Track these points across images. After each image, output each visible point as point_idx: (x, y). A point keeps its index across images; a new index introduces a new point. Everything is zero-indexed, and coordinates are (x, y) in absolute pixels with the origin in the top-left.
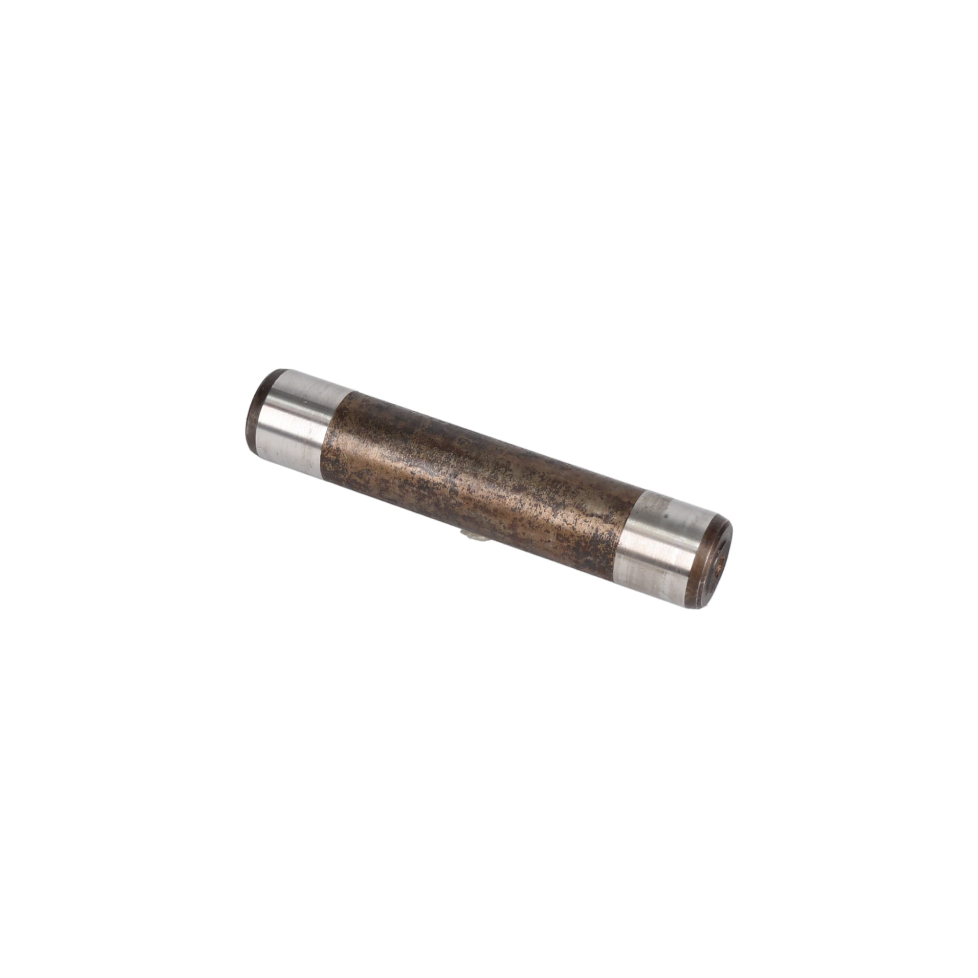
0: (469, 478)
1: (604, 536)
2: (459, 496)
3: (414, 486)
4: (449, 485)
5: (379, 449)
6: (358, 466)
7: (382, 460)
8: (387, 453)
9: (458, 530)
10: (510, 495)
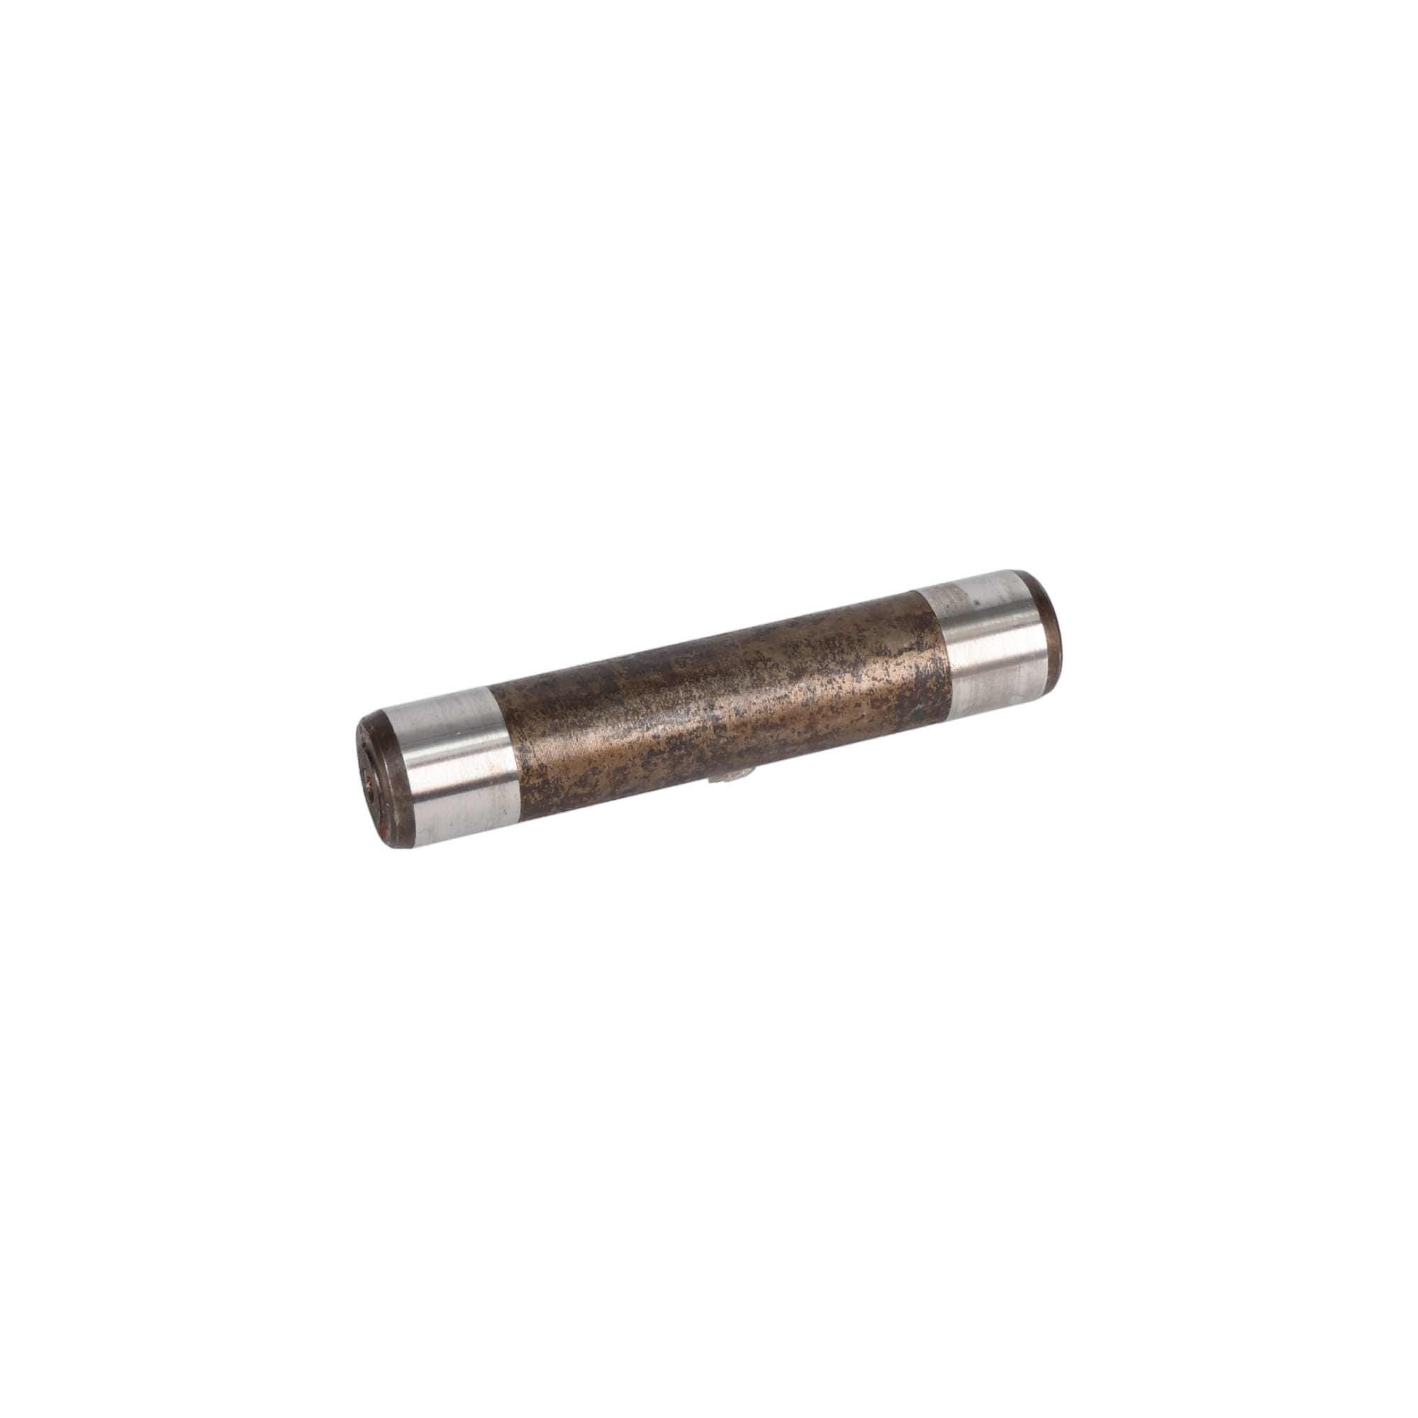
0: (729, 700)
1: (929, 668)
2: (728, 729)
3: (664, 752)
4: (709, 723)
5: (596, 734)
6: (577, 771)
7: (607, 743)
8: (609, 731)
9: (705, 782)
10: (792, 689)
